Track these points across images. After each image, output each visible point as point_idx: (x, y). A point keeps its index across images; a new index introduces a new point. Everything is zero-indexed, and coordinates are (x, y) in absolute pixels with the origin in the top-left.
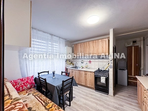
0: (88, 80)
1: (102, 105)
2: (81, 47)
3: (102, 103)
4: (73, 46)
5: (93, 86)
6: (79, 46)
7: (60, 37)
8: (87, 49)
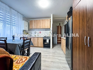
0: (39, 43)
1: (48, 53)
2: (35, 23)
3: (48, 52)
4: (29, 22)
5: (42, 46)
6: (34, 22)
7: (18, 12)
8: (39, 24)
